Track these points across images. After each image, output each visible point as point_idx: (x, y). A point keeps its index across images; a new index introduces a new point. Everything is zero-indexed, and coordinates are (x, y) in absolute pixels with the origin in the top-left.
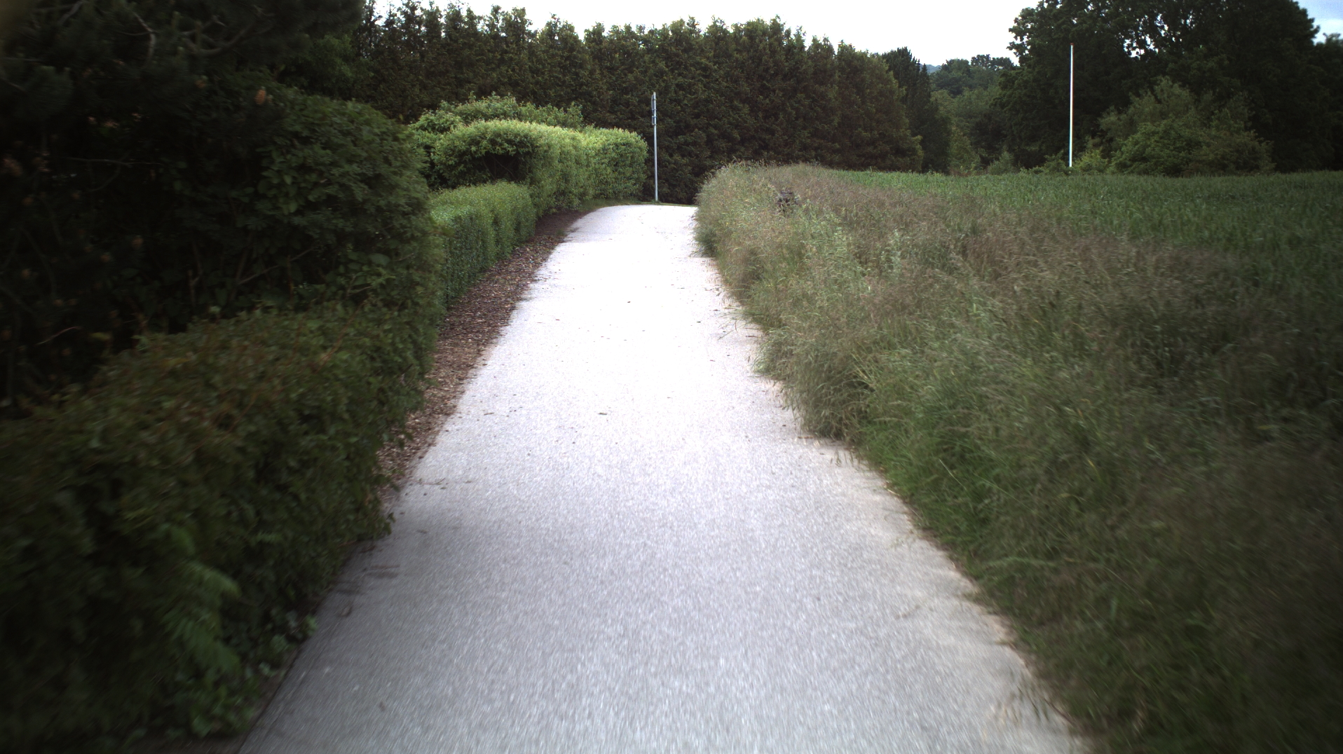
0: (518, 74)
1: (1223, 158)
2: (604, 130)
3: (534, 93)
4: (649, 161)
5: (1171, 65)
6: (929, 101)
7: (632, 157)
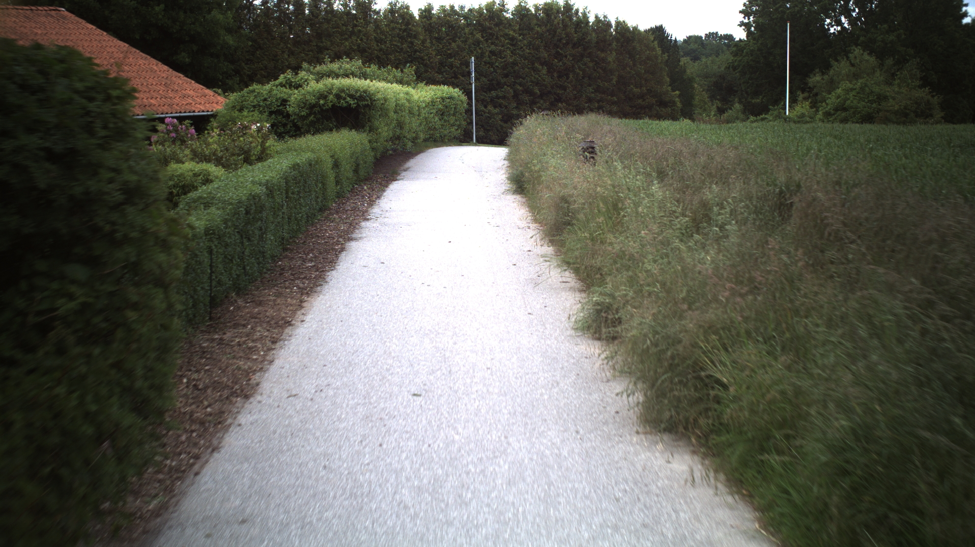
0: (365, 43)
1: (905, 108)
2: (433, 87)
3: (378, 57)
4: (469, 111)
5: (862, 38)
6: (679, 65)
7: (455, 108)
